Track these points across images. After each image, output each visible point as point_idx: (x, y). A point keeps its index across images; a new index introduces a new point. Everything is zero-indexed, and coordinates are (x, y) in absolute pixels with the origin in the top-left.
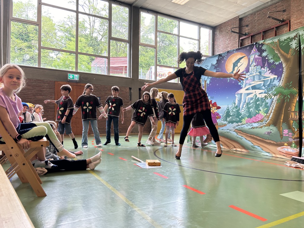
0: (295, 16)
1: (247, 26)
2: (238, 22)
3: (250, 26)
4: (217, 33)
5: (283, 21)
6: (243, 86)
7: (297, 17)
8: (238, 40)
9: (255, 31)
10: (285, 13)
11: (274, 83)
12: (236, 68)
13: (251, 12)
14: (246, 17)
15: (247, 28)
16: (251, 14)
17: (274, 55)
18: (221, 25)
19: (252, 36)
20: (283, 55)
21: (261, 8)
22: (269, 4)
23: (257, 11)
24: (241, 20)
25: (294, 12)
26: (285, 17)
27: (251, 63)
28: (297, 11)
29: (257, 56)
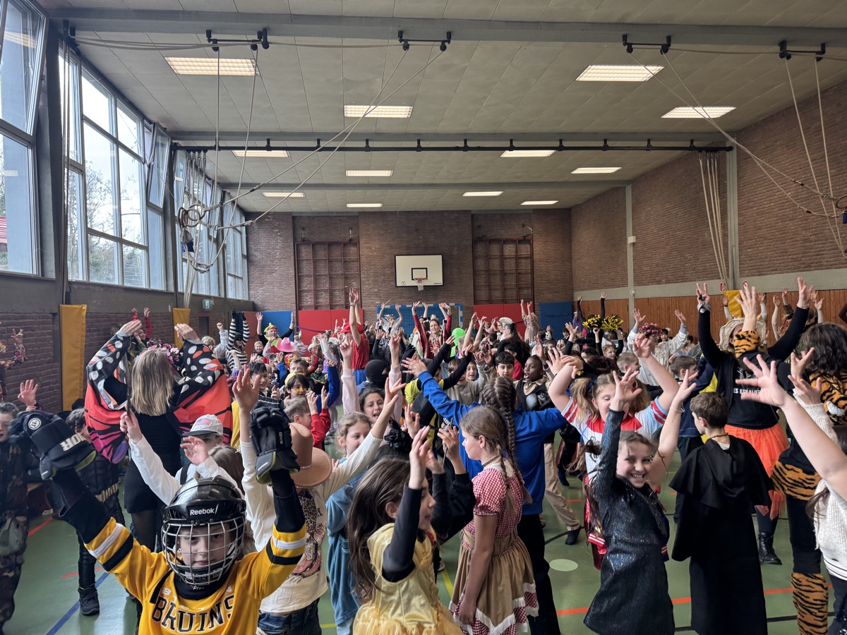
0: (364, 239)
1: (303, 229)
2: (291, 220)
3: (307, 230)
7: (367, 240)
8: (292, 244)
9: (315, 238)
13: (310, 215)
14: (302, 217)
15: (303, 232)
16: (309, 217)
19: (313, 245)
22: (335, 215)
23: (317, 217)
24: (294, 218)
28: (366, 235)
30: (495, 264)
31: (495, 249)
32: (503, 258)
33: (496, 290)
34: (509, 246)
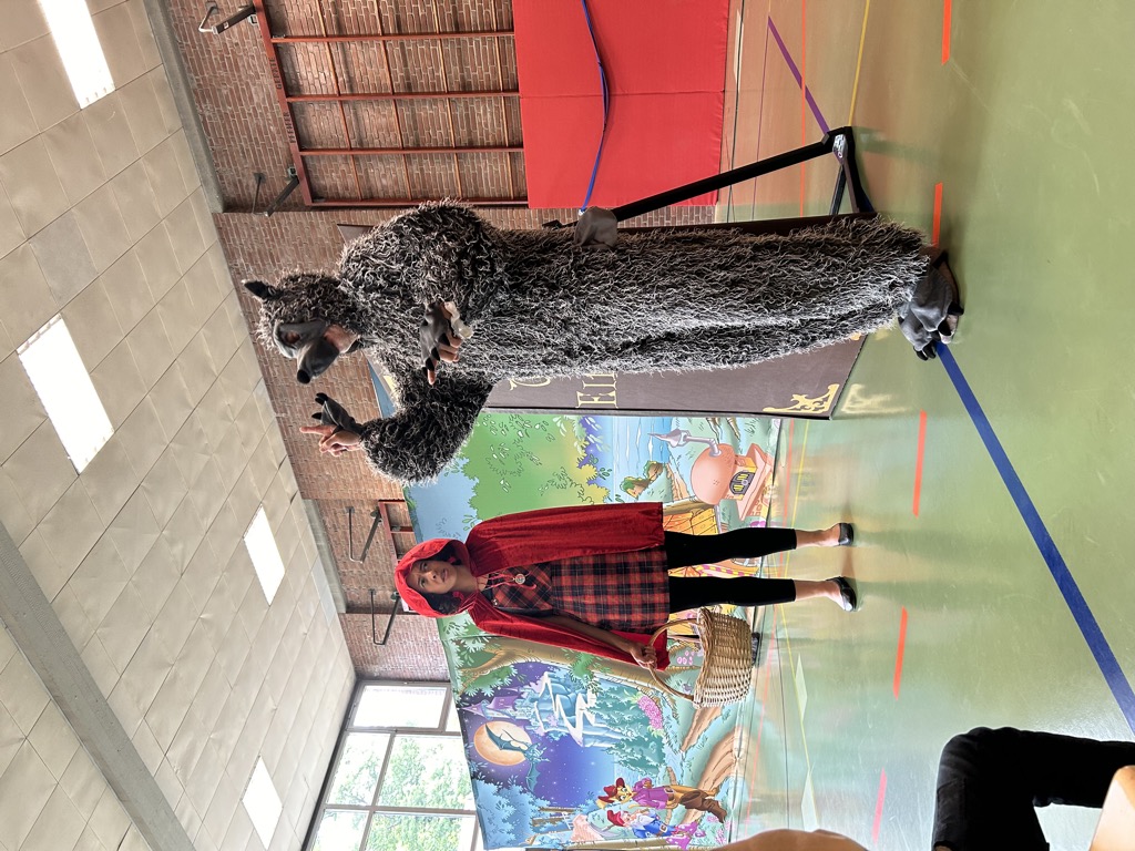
0: (371, 490)
1: (372, 592)
2: (356, 617)
3: (373, 586)
4: (376, 669)
5: (377, 514)
6: (564, 732)
7: (372, 487)
8: (410, 617)
10: (357, 508)
11: (562, 677)
12: (514, 744)
13: (336, 585)
14: (345, 595)
15: (379, 593)
16: (341, 582)
17: (495, 676)
18: (354, 660)
20: (496, 664)
21: (329, 562)
22: (323, 543)
24: (351, 608)
25: (360, 492)
26: (367, 508)
27: (505, 716)
28: (358, 485)
29: (491, 706)
30: (378, 121)
31: (325, 123)
32: (349, 94)
33: (470, 120)
34: (302, 70)
